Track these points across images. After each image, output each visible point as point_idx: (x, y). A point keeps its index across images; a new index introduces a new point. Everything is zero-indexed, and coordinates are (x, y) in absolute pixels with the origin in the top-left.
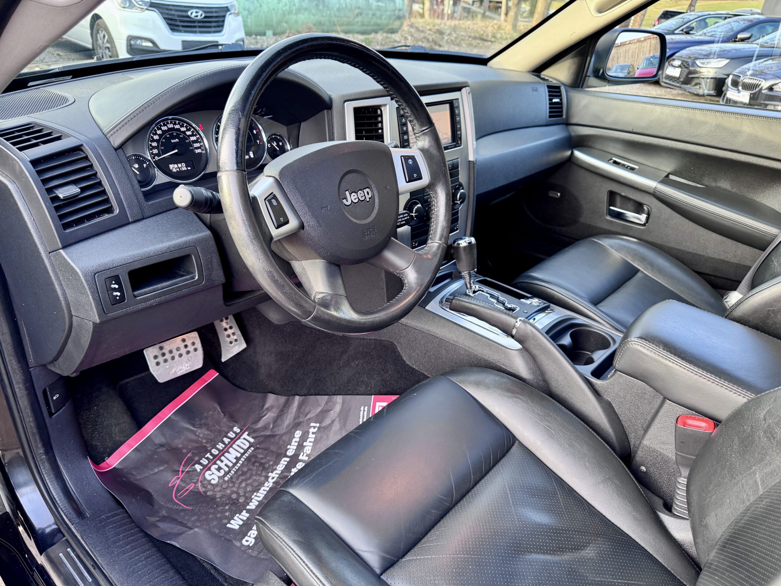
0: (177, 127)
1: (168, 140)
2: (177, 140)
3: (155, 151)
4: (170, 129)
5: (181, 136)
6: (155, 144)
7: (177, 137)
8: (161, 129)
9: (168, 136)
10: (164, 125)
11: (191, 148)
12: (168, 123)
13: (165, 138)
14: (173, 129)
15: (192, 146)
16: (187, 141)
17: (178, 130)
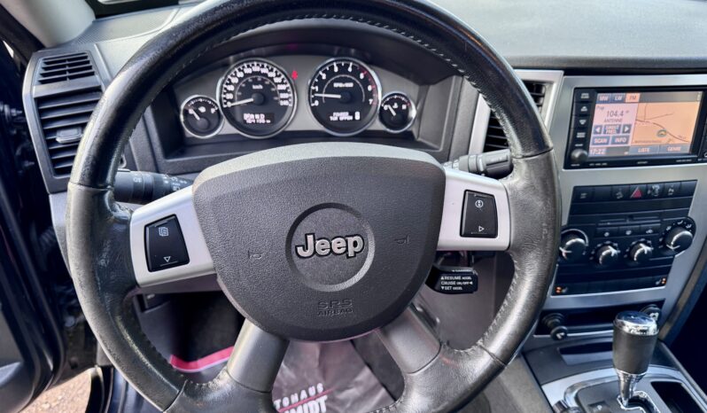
0: (264, 71)
1: (249, 85)
2: (260, 87)
3: (230, 96)
4: (254, 73)
5: (267, 83)
6: (231, 88)
7: (262, 83)
8: (243, 71)
9: (250, 80)
10: (248, 66)
11: (276, 98)
12: (253, 65)
13: (247, 83)
14: (259, 73)
15: (277, 96)
16: (273, 89)
17: (266, 75)
